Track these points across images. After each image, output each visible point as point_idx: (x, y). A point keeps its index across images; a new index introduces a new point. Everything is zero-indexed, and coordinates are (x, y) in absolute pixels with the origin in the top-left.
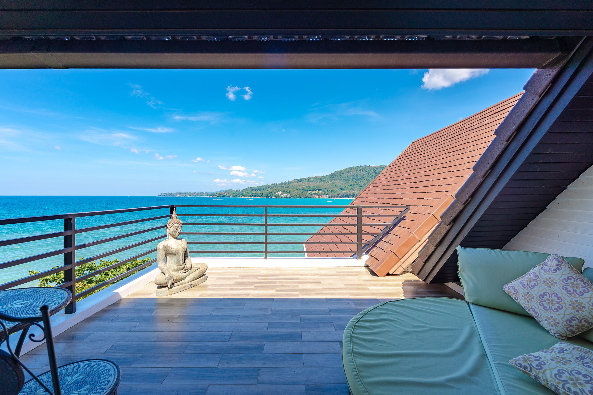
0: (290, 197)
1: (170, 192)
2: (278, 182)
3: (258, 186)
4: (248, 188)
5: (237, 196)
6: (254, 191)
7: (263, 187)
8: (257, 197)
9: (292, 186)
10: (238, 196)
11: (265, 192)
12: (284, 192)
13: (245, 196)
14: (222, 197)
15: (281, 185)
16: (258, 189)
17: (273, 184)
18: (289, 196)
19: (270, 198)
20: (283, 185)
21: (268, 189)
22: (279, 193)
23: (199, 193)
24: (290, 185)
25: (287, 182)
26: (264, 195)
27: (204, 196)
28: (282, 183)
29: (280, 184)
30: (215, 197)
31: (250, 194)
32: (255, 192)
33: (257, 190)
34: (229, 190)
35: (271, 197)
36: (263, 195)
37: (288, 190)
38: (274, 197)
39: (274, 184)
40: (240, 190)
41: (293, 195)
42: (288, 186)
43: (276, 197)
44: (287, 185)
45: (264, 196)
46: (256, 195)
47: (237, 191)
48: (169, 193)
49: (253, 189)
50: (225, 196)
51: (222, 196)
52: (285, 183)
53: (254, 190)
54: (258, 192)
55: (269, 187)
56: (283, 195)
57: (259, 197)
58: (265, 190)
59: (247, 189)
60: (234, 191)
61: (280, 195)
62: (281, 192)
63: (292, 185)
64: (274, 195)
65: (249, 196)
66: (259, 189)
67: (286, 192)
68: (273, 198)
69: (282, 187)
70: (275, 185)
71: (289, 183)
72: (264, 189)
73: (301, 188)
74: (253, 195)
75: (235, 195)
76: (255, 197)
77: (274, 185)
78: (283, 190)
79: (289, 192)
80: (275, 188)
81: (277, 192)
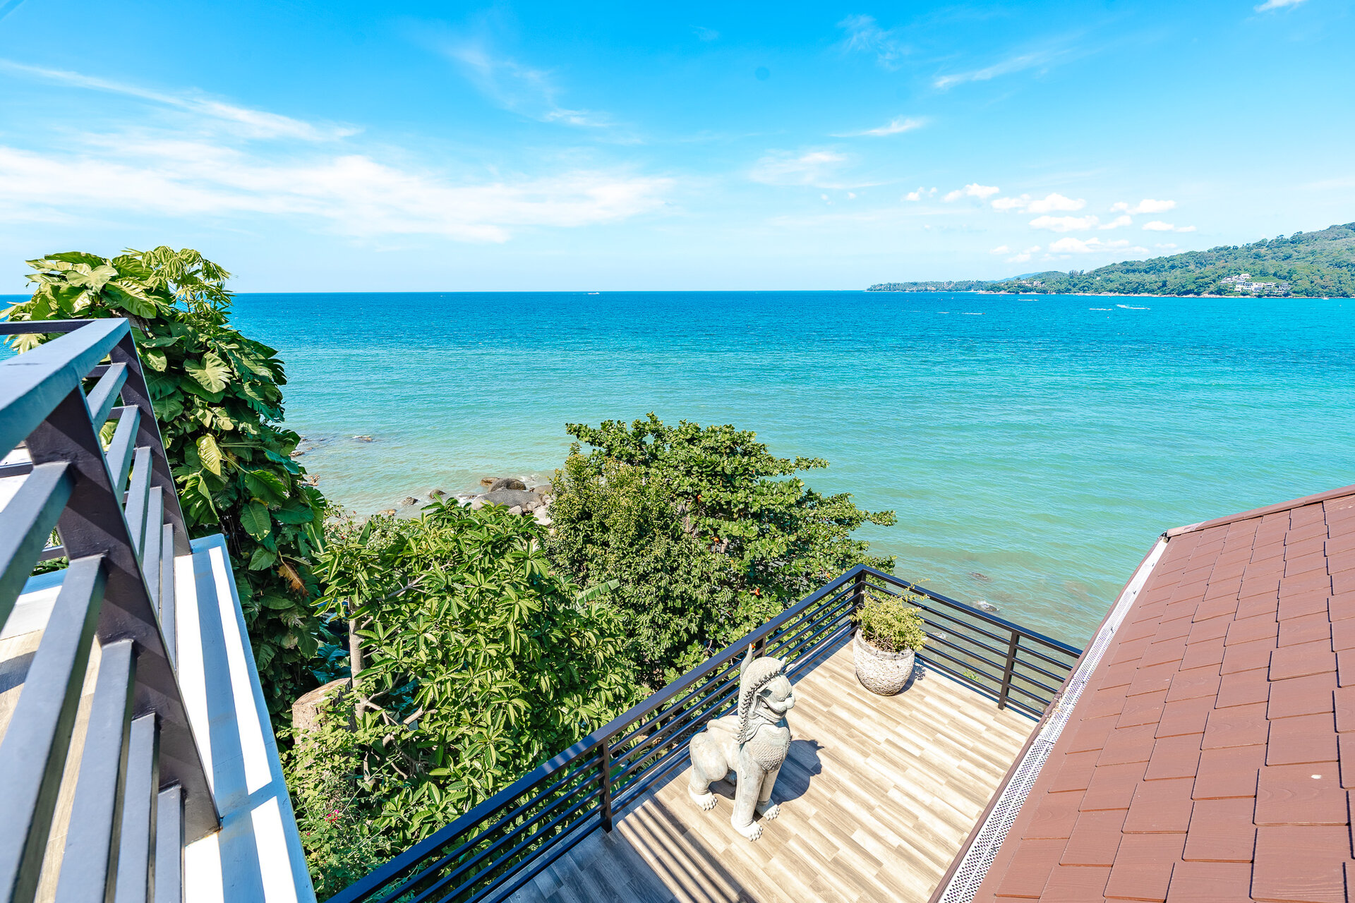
0: (1286, 295)
1: (892, 282)
3: (1153, 258)
4: (1114, 264)
5: (1068, 290)
6: (1131, 274)
7: (1171, 259)
8: (1142, 295)
9: (1313, 253)
10: (1075, 289)
11: (1174, 278)
12: (1265, 274)
13: (1096, 290)
14: (1021, 293)
15: (1255, 251)
16: (1151, 269)
17: (1217, 250)
18: (1285, 288)
19: (1191, 296)
20: (1263, 251)
21: (1192, 267)
22: (1240, 282)
23: (960, 283)
24: (1301, 247)
25: (1288, 236)
26: (1170, 287)
27: (972, 291)
28: (1260, 245)
29: (1249, 248)
30: (1002, 292)
31: (1111, 286)
32: (1133, 277)
33: (1146, 272)
34: (1048, 273)
35: (1198, 294)
36: (1164, 285)
37: (1285, 267)
38: (1212, 293)
39: (1221, 249)
40: (1082, 272)
41: (1308, 285)
42: (1291, 251)
43: (1219, 292)
44: (1287, 250)
45: (1168, 291)
46: (1137, 288)
47: (1072, 275)
48: (891, 285)
49: (1129, 268)
50: (1031, 290)
51: (1023, 291)
52: (1281, 242)
53: (1134, 271)
54: (1151, 277)
55: (1200, 259)
56: (1255, 285)
57: (1146, 295)
58: (1178, 272)
59: (1109, 270)
60: (1063, 274)
61: (1239, 288)
62: (1246, 276)
63: (1310, 249)
64: (1212, 288)
65: (1111, 291)
66: (1153, 267)
67: (1275, 275)
68: (1207, 295)
69: (1258, 256)
70: (1226, 253)
71: (1296, 240)
72: (1173, 267)
74: (1128, 286)
75: (1063, 287)
76: (1132, 295)
77: (1222, 252)
78: (1258, 268)
79: (1288, 277)
80: (1221, 263)
81: (1228, 276)
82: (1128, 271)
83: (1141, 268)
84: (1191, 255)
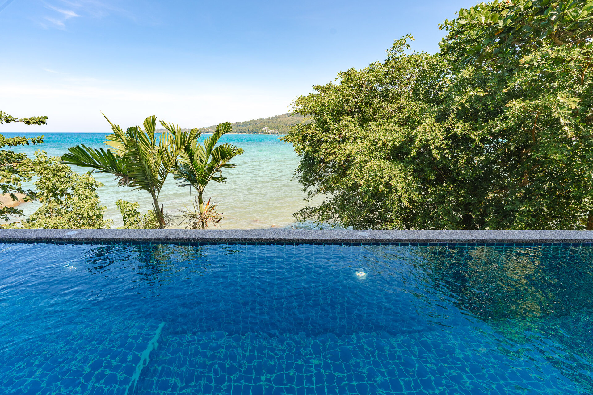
2: (265, 117)
3: (244, 121)
7: (249, 122)
9: (280, 121)
11: (250, 128)
12: (271, 127)
15: (268, 120)
18: (277, 131)
19: (256, 134)
20: (270, 120)
21: (254, 125)
24: (278, 120)
25: (274, 116)
26: (250, 131)
28: (269, 118)
29: (266, 119)
31: (235, 130)
32: (240, 128)
33: (243, 126)
35: (258, 133)
36: (248, 130)
37: (276, 125)
41: (281, 131)
43: (263, 132)
44: (275, 120)
52: (273, 118)
54: (244, 128)
55: (256, 122)
56: (270, 131)
57: (244, 134)
58: (251, 126)
61: (267, 131)
62: (267, 128)
64: (261, 131)
66: (244, 124)
67: (274, 127)
68: (260, 134)
69: (269, 122)
70: (261, 120)
71: (277, 117)
72: (249, 124)
73: (289, 123)
78: (270, 125)
79: (276, 128)
80: (261, 124)
81: (263, 127)
82: (238, 126)
83: (241, 124)
84: (253, 120)
